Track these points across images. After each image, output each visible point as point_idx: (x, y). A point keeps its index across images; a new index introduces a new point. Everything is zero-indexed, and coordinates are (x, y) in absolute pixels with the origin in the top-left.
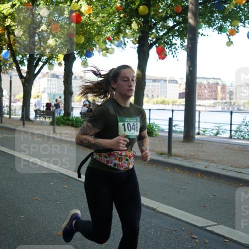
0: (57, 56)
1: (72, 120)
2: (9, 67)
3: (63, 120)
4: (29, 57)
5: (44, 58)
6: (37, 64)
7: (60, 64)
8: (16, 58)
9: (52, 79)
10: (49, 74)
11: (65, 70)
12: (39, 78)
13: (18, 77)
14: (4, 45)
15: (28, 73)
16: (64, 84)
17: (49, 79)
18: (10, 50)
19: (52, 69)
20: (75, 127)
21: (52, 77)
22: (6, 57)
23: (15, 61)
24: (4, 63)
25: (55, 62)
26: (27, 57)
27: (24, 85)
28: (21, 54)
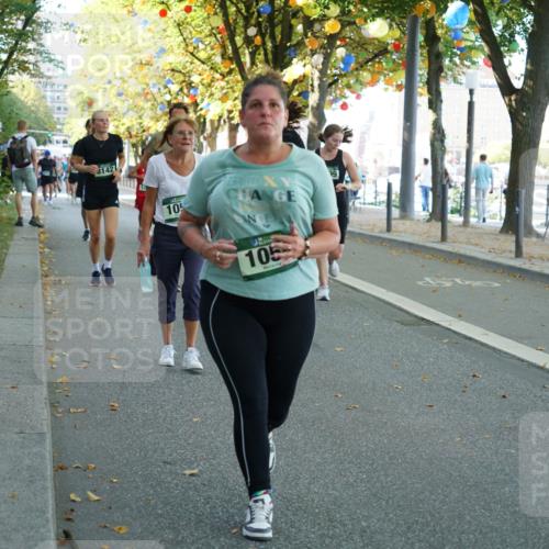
2: (461, 59)
15: (529, 75)
22: (458, 26)
23: (486, 33)
24: (449, 45)
26: (523, 24)
27: (514, 115)
28: (506, 16)
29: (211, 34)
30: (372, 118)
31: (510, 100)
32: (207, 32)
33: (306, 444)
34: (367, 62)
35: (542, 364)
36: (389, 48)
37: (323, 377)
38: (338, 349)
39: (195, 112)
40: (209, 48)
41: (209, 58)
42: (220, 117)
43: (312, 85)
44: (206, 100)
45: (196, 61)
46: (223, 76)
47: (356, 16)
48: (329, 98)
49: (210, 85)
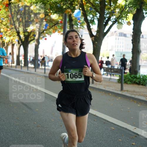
0: (127, 15)
1: (140, 78)
2: (80, 26)
3: (130, 78)
4: (99, 16)
5: (113, 18)
6: (107, 23)
7: (129, 23)
8: (87, 18)
9: (120, 37)
10: (117, 32)
11: (134, 29)
12: (108, 37)
13: (89, 36)
14: (77, 5)
15: (98, 32)
16: (132, 43)
17: (117, 37)
18: (82, 9)
19: (121, 28)
20: (142, 85)
21: (120, 36)
22: (78, 17)
23: (86, 20)
24: (76, 22)
25: (125, 21)
26: (97, 17)
27: (94, 43)
28: (92, 14)
29: (7, 17)
30: (55, 43)
31: (92, 39)
32: (6, 16)
33: (24, 136)
34: (53, 26)
35: (95, 114)
36: (59, 22)
37: (31, 118)
38: (37, 110)
39: (2, 40)
40: (6, 21)
41: (6, 24)
42: (9, 41)
43: (36, 33)
44: (5, 37)
45: (2, 25)
46: (10, 29)
47: (49, 13)
48: (41, 37)
49: (6, 32)
